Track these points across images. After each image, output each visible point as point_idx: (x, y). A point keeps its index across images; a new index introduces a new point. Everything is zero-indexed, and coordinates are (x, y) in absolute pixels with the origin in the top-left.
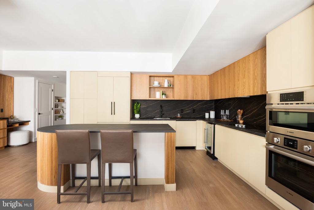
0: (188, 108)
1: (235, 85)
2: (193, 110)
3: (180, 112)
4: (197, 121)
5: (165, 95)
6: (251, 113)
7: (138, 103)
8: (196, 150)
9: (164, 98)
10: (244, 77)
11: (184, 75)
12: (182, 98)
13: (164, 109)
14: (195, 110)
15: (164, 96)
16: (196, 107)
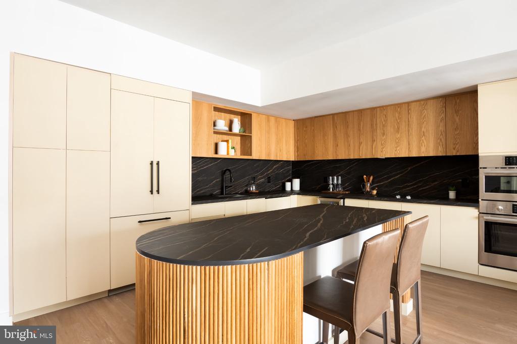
0: (262, 174)
1: (374, 141)
2: (268, 177)
6: (389, 180)
9: (233, 154)
11: (266, 115)
12: (264, 156)
15: (233, 151)
16: (271, 172)
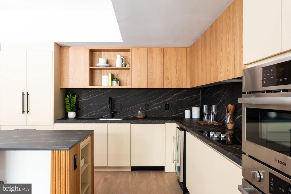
0: (157, 102)
1: (217, 60)
2: (166, 105)
3: (144, 108)
4: (166, 123)
5: (117, 80)
7: (73, 94)
8: (165, 172)
9: (115, 85)
10: (228, 44)
11: (147, 48)
12: (144, 85)
13: (117, 103)
14: (168, 105)
15: (114, 82)
16: (170, 100)
